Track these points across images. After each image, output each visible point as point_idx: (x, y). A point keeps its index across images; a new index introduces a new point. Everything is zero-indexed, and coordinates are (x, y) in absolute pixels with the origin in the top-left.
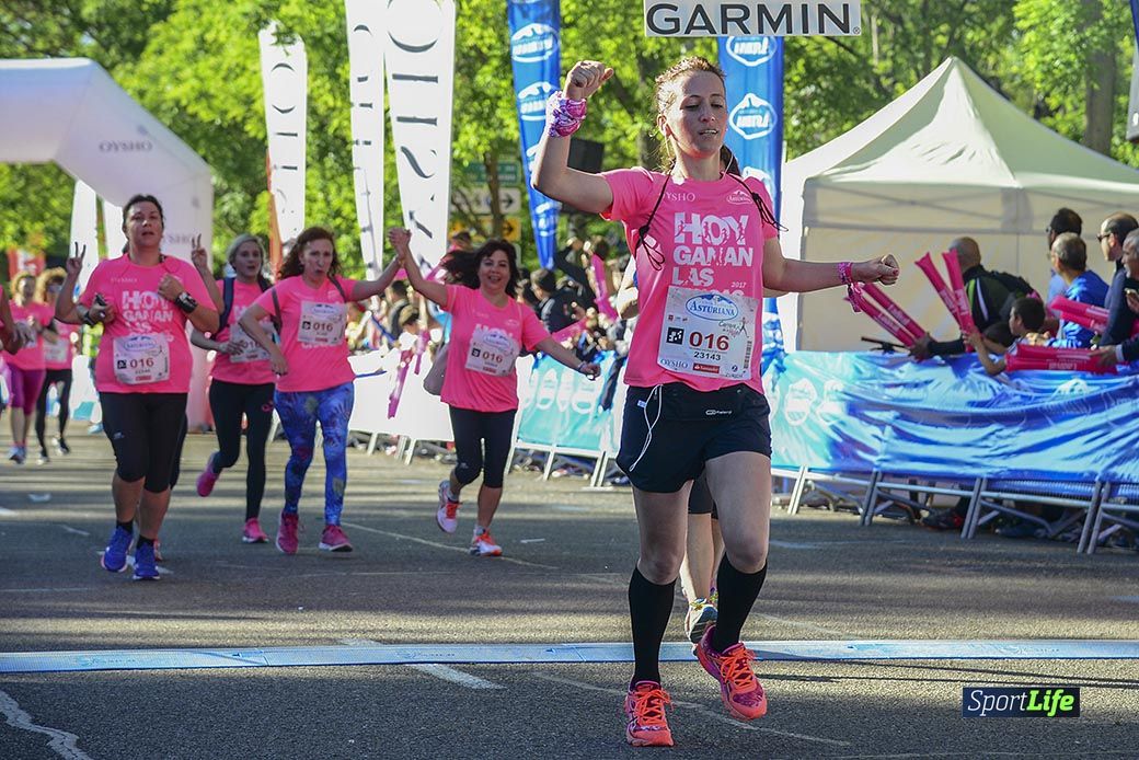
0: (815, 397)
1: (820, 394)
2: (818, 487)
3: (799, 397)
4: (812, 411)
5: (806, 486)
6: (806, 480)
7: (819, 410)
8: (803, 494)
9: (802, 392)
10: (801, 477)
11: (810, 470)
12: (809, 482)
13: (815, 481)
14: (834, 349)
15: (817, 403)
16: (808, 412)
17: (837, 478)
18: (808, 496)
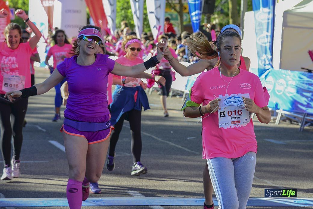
0: (285, 86)
1: (287, 85)
2: (286, 116)
3: (280, 85)
4: (285, 90)
5: (282, 115)
6: (282, 113)
7: (286, 90)
8: (281, 118)
9: (281, 83)
10: (280, 112)
11: (283, 110)
12: (283, 114)
13: (285, 114)
14: (292, 70)
15: (286, 88)
16: (283, 90)
17: (292, 114)
18: (283, 119)
